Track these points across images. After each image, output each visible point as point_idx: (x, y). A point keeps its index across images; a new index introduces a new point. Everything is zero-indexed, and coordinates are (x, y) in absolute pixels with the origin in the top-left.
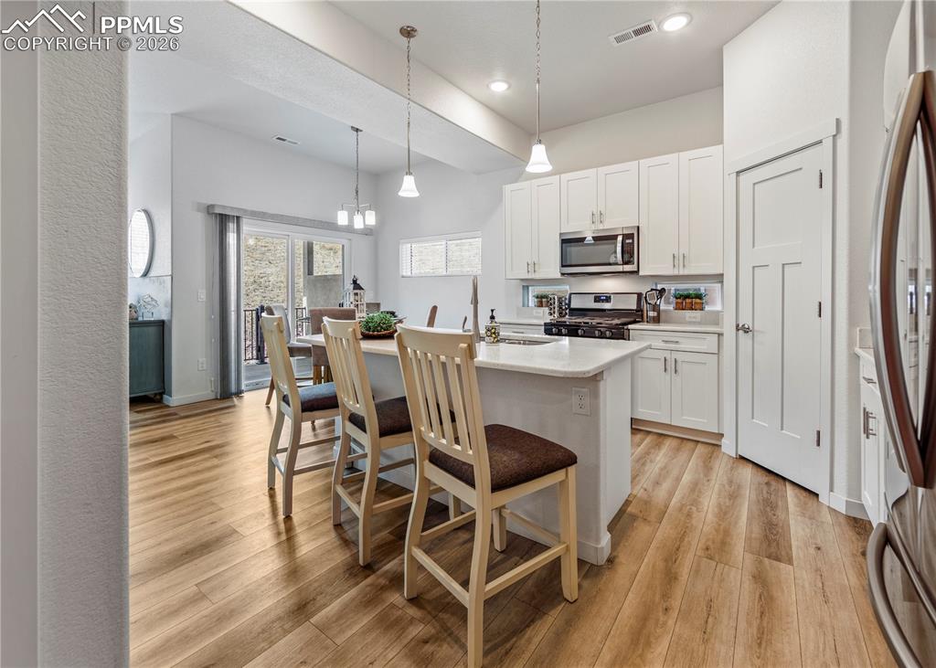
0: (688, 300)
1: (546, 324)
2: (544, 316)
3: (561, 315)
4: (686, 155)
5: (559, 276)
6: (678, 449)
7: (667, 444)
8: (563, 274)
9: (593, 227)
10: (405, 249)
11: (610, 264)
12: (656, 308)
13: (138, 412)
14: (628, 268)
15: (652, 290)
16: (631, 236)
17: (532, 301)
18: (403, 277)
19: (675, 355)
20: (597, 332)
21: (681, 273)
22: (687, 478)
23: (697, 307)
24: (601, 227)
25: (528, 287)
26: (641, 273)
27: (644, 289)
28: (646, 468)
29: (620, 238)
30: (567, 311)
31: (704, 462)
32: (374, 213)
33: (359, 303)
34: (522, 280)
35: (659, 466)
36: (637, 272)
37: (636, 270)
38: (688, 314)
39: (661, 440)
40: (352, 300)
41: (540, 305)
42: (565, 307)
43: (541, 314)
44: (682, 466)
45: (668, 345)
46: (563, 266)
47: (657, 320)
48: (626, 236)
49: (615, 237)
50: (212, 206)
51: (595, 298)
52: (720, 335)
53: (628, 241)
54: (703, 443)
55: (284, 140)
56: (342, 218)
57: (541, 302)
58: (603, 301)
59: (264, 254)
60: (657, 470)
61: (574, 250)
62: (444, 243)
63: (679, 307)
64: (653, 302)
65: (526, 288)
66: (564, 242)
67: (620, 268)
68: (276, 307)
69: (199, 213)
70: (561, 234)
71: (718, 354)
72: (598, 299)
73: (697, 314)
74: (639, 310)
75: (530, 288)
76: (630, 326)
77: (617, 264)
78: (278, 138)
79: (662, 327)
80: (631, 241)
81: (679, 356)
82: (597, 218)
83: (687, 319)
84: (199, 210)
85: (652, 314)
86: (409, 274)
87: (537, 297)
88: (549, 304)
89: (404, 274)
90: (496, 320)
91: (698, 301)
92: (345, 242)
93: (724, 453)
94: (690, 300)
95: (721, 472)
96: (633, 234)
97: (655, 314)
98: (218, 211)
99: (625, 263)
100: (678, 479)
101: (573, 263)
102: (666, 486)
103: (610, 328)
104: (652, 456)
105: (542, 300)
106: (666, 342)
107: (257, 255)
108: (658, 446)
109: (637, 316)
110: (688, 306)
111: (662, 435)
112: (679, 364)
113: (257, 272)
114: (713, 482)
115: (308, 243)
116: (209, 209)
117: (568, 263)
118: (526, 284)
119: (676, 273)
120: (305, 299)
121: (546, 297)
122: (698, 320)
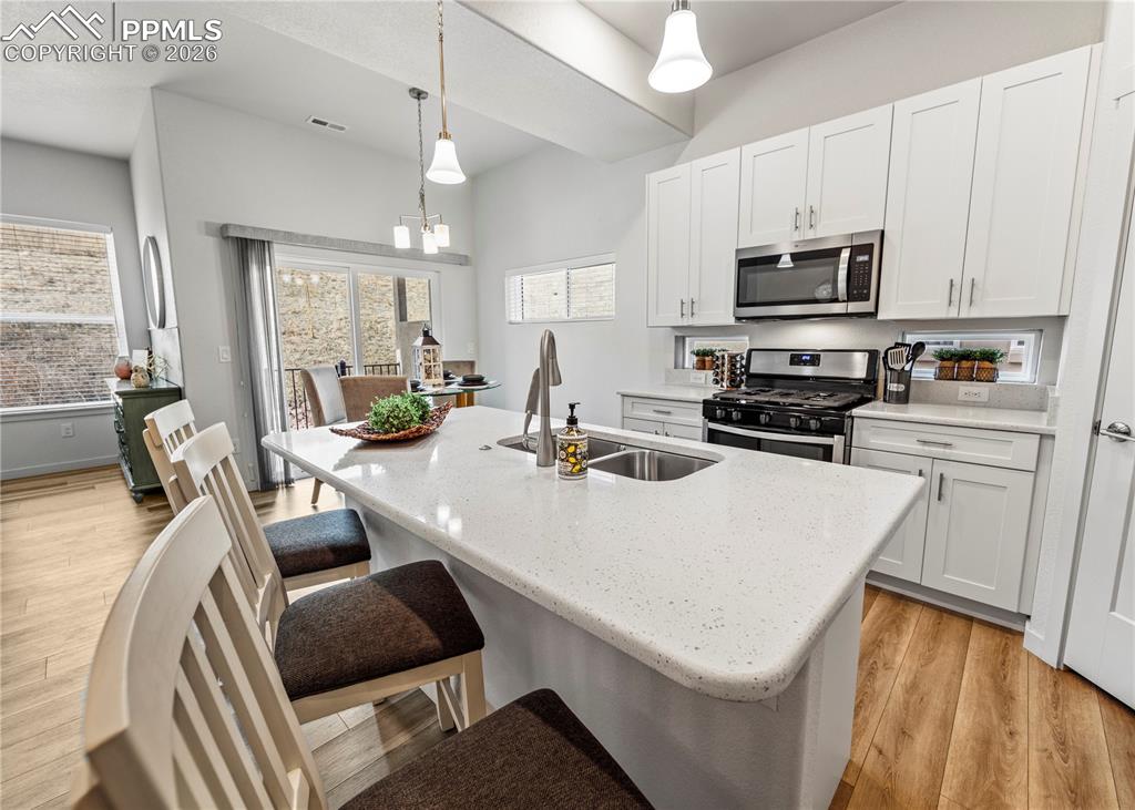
0: (965, 364)
1: (705, 402)
2: (706, 386)
3: (734, 384)
4: (996, 81)
5: (732, 321)
6: (935, 637)
7: (914, 621)
8: (738, 319)
9: (797, 237)
10: (513, 283)
11: (816, 301)
12: (903, 377)
13: (150, 510)
14: (853, 307)
15: (897, 345)
16: (867, 249)
17: (690, 360)
18: (511, 323)
19: (939, 468)
20: (793, 421)
21: (963, 315)
22: (963, 721)
23: (984, 375)
24: (810, 235)
25: (684, 338)
26: (880, 317)
27: (882, 343)
28: (878, 685)
29: (845, 254)
30: (744, 377)
31: (993, 676)
32: (447, 227)
33: (432, 364)
34: (674, 327)
35: (902, 679)
36: (874, 314)
37: (873, 310)
38: (964, 388)
39: (899, 609)
40: (421, 360)
41: (701, 366)
42: (738, 371)
43: (703, 381)
44: (949, 684)
45: (926, 448)
46: (739, 304)
47: (903, 398)
48: (856, 250)
49: (836, 252)
50: (224, 227)
51: (793, 357)
52: (1046, 437)
53: (861, 258)
54: (982, 622)
55: (325, 124)
56: (402, 238)
57: (704, 361)
58: (805, 363)
59: (384, 294)
60: (898, 692)
61: (761, 277)
62: (564, 272)
63: (943, 375)
64: (898, 367)
65: (680, 340)
66: (742, 264)
67: (837, 308)
68: (317, 371)
69: (211, 238)
70: (738, 251)
71: (1036, 472)
72: (796, 359)
73: (980, 390)
74: (870, 382)
75: (687, 339)
76: (856, 411)
77: (836, 300)
78: (315, 121)
79: (914, 412)
80: (866, 258)
81: (950, 471)
82: (804, 221)
83: (961, 397)
84: (207, 234)
85: (893, 387)
86: (519, 319)
87: (697, 354)
88: (715, 366)
89: (513, 319)
90: (581, 425)
91: (987, 364)
92: (432, 275)
93: (1029, 654)
94: (971, 364)
95: (1034, 711)
96: (872, 245)
97: (902, 388)
98: (233, 233)
99: (850, 298)
100: (946, 724)
101: (758, 300)
102: (923, 740)
103: (816, 413)
104: (887, 651)
105: (705, 359)
106: (925, 443)
107: (377, 297)
108: (896, 624)
109: (866, 391)
110: (965, 373)
111: (901, 597)
112: (948, 485)
113: (373, 317)
114: (1023, 740)
115: (399, 279)
116: (223, 232)
117: (748, 300)
118: (681, 336)
119: (953, 314)
120: (398, 352)
121: (711, 353)
122: (984, 398)
